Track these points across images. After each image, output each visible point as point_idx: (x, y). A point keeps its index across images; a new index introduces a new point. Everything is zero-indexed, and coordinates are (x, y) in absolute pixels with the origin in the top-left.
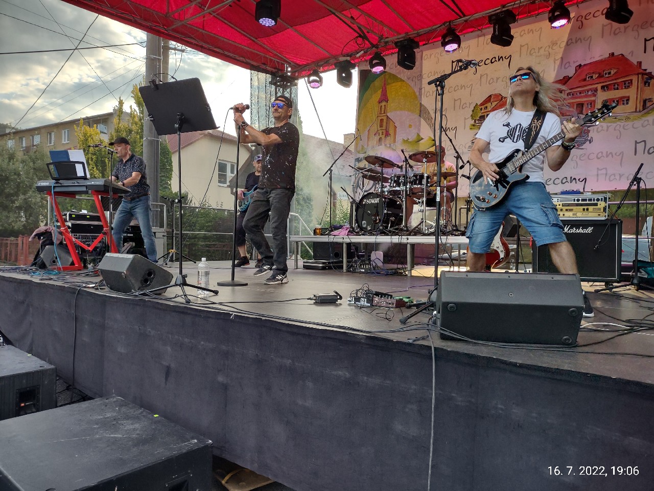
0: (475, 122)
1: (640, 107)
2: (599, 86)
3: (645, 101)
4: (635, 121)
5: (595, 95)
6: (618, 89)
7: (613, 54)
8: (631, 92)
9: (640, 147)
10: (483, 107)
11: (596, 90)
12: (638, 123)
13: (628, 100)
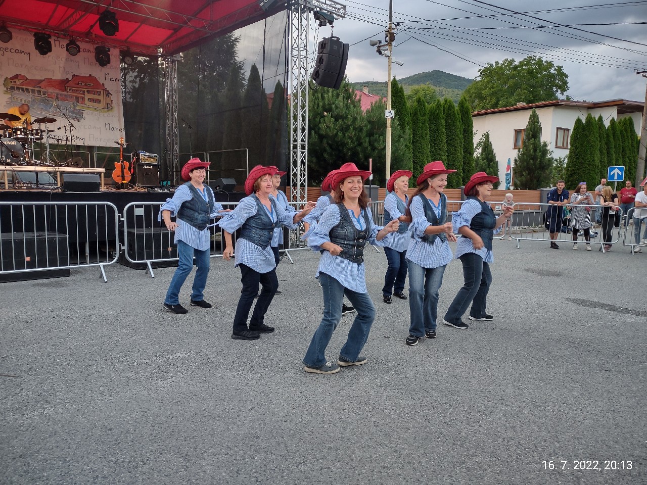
0: (7, 89)
1: (106, 107)
2: (86, 90)
3: (107, 104)
4: (105, 113)
5: (84, 95)
6: (94, 94)
7: (91, 75)
8: (101, 98)
9: (108, 126)
10: (12, 81)
11: (84, 92)
12: (106, 114)
13: (100, 101)
